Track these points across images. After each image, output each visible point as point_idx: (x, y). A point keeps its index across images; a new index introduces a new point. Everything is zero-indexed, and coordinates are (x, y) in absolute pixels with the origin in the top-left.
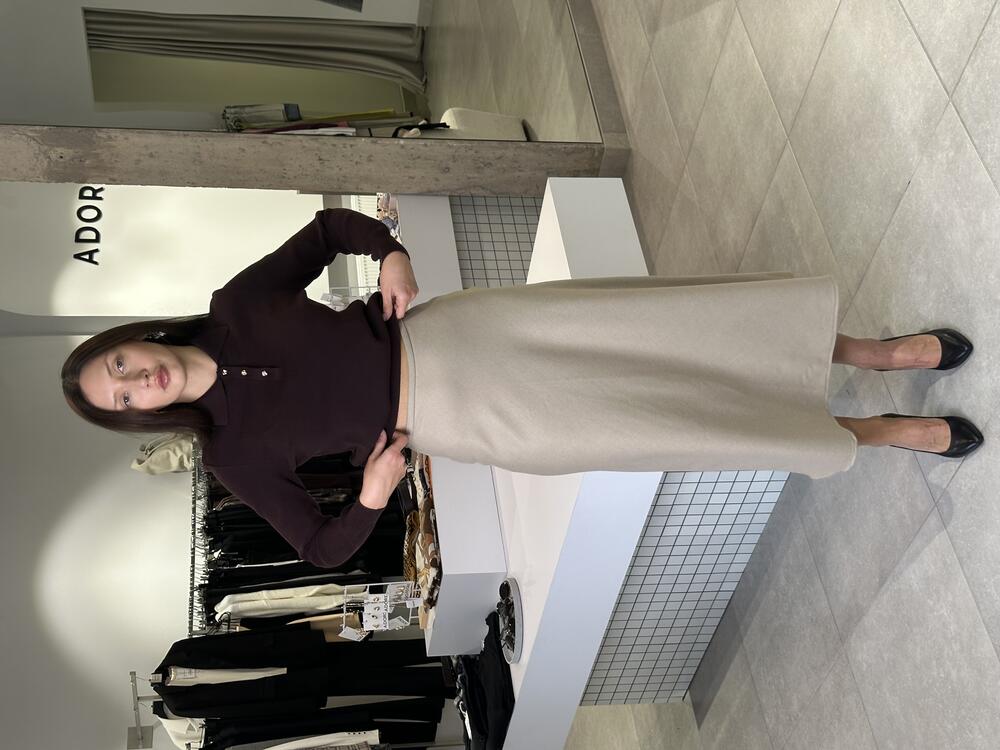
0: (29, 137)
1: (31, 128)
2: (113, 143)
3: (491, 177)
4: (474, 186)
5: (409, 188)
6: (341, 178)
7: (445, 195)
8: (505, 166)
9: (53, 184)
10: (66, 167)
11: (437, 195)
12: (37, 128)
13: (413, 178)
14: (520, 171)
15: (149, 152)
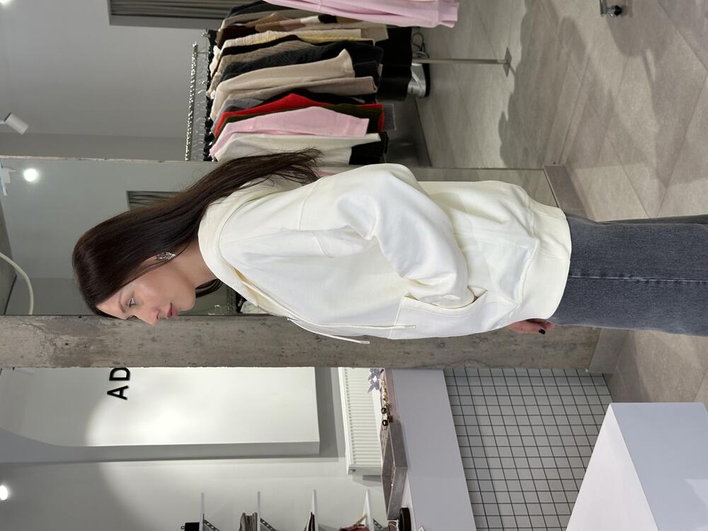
0: (36, 326)
1: (37, 319)
2: (117, 330)
3: (486, 351)
4: (469, 360)
5: (403, 363)
6: (337, 355)
7: (439, 369)
8: (500, 340)
9: (59, 369)
10: (71, 353)
11: (431, 369)
12: (43, 318)
13: (408, 353)
14: (516, 345)
15: (152, 336)
